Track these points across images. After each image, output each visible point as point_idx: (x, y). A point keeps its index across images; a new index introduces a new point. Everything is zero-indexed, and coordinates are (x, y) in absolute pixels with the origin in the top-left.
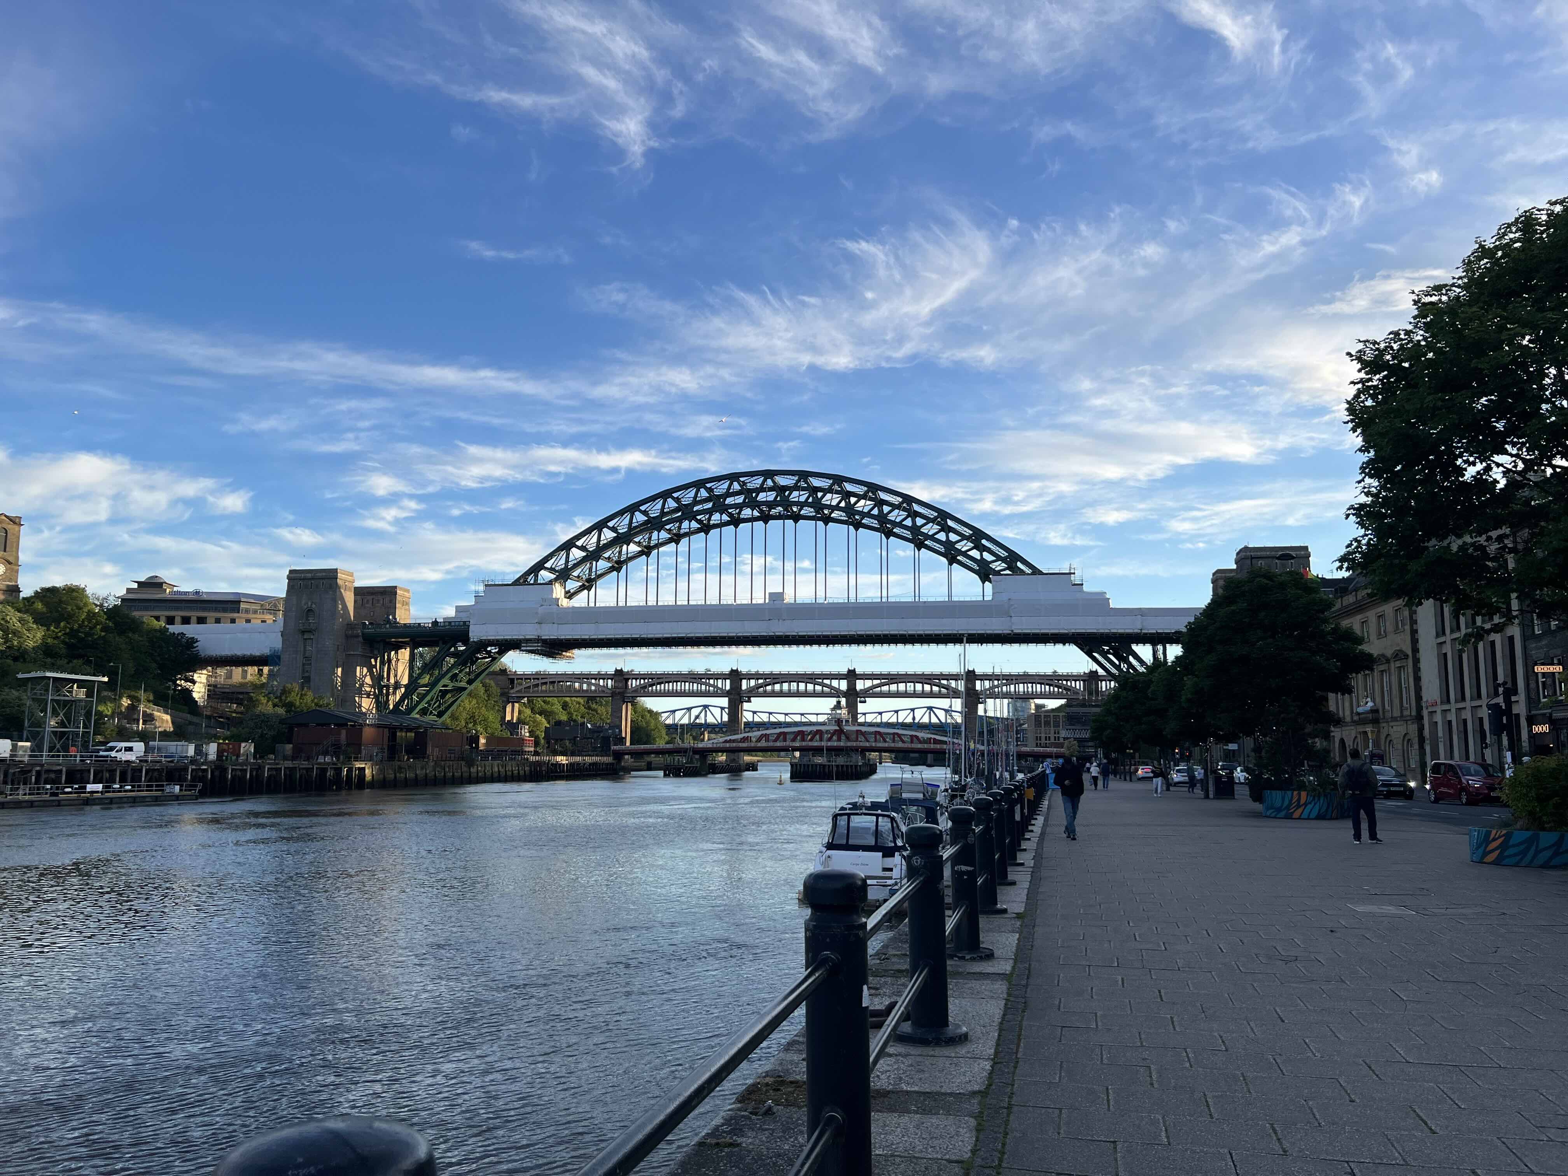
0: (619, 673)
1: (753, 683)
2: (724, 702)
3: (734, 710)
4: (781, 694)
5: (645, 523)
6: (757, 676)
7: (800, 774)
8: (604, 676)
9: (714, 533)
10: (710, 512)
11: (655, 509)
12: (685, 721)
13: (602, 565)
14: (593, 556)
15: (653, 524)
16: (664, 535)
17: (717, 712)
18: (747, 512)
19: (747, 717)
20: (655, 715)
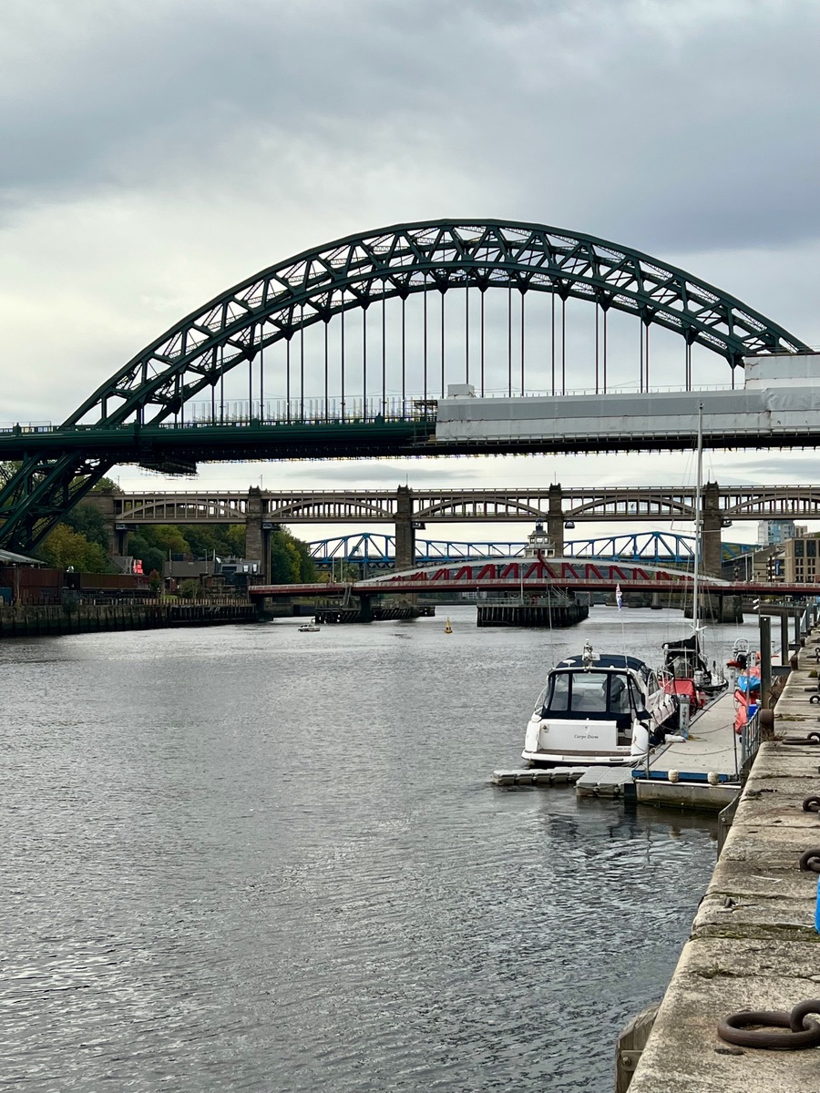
0: (254, 493)
1: (427, 504)
3: (405, 538)
4: (465, 518)
6: (432, 496)
7: (489, 619)
8: (236, 498)
11: (297, 275)
12: (340, 554)
14: (215, 341)
15: (293, 297)
16: (309, 311)
19: (421, 549)
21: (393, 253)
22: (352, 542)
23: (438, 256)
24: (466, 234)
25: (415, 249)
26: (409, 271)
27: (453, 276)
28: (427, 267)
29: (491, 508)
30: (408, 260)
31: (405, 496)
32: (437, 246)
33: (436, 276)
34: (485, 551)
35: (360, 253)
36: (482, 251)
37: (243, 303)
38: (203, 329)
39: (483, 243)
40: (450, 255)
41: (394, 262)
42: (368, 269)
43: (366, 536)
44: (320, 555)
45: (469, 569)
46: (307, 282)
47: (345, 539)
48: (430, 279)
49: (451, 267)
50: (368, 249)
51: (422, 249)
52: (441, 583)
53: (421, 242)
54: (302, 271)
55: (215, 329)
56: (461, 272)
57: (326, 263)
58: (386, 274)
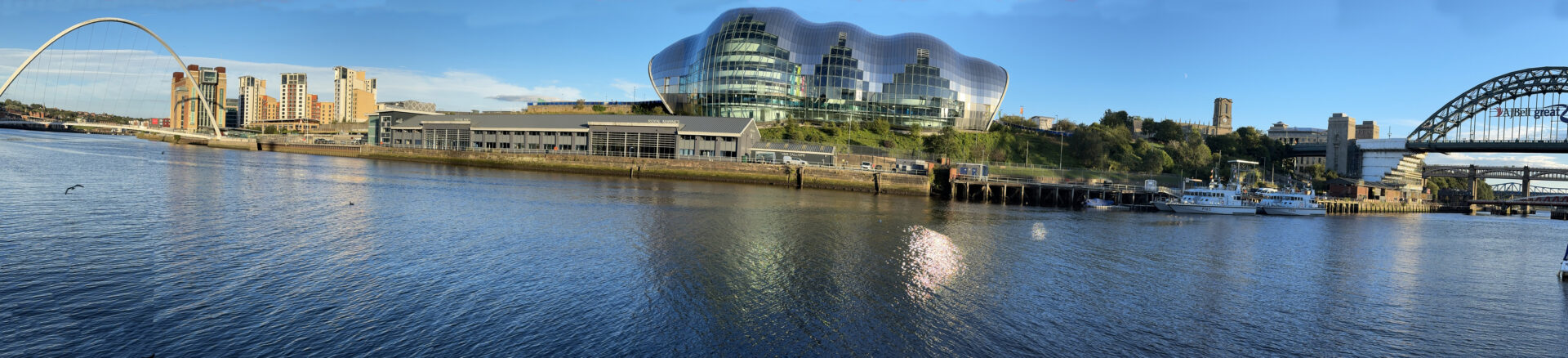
0: (1472, 166)
1: (1535, 173)
2: (1521, 182)
3: (1525, 185)
4: (1549, 179)
5: (1485, 94)
6: (1537, 170)
7: (1555, 216)
8: (1466, 168)
9: (1518, 99)
10: (1517, 88)
11: (1490, 87)
12: (1503, 190)
13: (1464, 115)
14: (1460, 110)
15: (1488, 95)
16: (1494, 100)
17: (1518, 186)
18: (1535, 89)
19: (1531, 189)
20: (1489, 187)
21: (1526, 80)
22: (1507, 186)
23: (1543, 81)
24: (1553, 72)
25: (1535, 78)
26: (1532, 86)
27: (1548, 88)
28: (1537, 84)
29: (1559, 175)
30: (1532, 82)
31: (1526, 169)
32: (1543, 77)
33: (1542, 88)
34: (1556, 191)
35: (1514, 79)
36: (1560, 79)
37: (1470, 97)
38: (1455, 107)
39: (1561, 76)
40: (1547, 80)
41: (1526, 83)
42: (1517, 85)
43: (1512, 184)
44: (1495, 190)
45: (1549, 198)
46: (1493, 89)
47: (1505, 184)
48: (1539, 89)
49: (1548, 85)
50: (1517, 78)
51: (1537, 78)
52: (1538, 202)
53: (1537, 75)
54: (1492, 86)
55: (1459, 106)
56: (1551, 87)
57: (1501, 83)
58: (1523, 87)
